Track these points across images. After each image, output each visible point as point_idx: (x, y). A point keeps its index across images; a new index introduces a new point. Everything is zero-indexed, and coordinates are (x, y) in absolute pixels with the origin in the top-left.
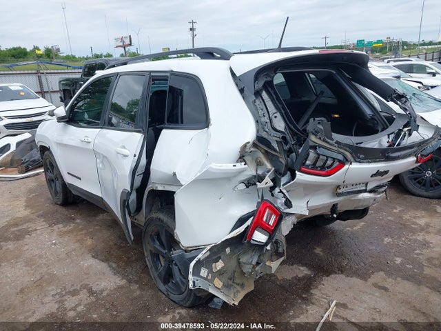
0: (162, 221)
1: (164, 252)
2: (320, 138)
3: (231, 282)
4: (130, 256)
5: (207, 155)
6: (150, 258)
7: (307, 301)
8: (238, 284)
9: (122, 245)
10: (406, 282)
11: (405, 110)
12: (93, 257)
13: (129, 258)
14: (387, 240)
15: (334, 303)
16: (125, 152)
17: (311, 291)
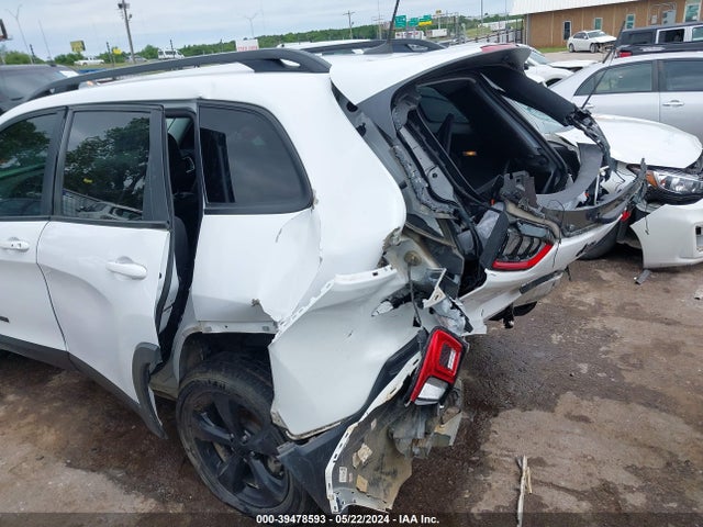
0: (223, 388)
1: (227, 437)
2: (522, 208)
3: (378, 474)
4: (143, 448)
5: (321, 260)
6: (196, 450)
7: (483, 466)
8: (388, 474)
9: (122, 430)
10: (608, 401)
11: (594, 137)
12: (69, 465)
13: (143, 453)
14: (556, 338)
15: (525, 461)
16: (137, 270)
17: (482, 448)
